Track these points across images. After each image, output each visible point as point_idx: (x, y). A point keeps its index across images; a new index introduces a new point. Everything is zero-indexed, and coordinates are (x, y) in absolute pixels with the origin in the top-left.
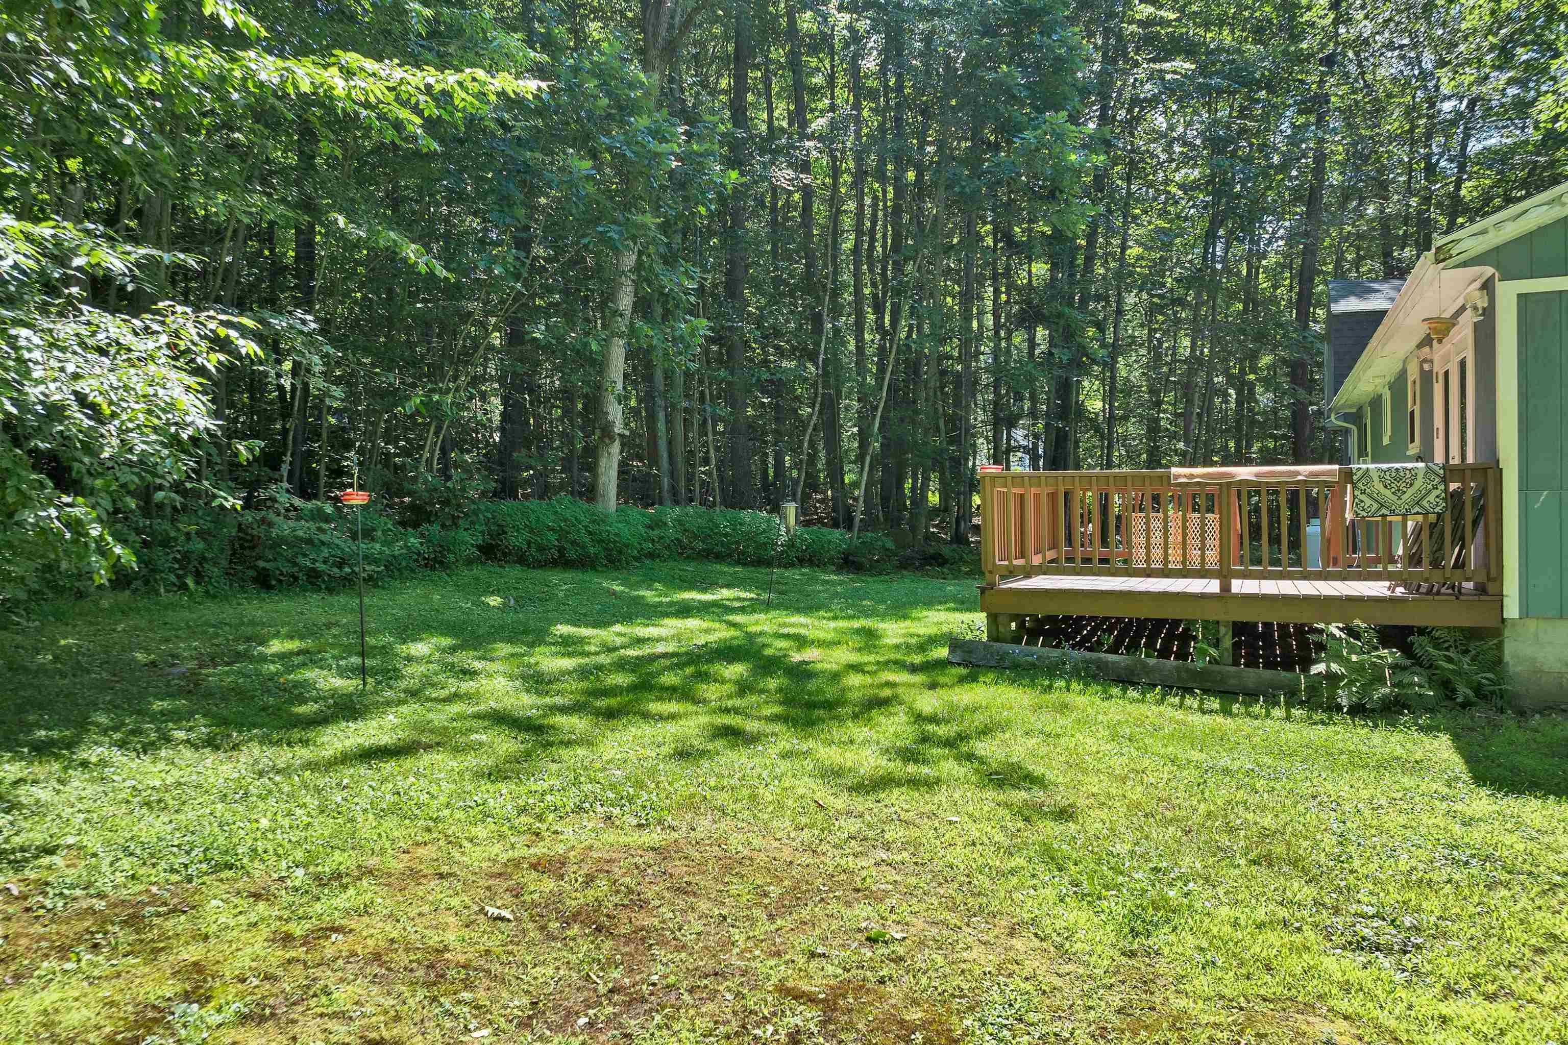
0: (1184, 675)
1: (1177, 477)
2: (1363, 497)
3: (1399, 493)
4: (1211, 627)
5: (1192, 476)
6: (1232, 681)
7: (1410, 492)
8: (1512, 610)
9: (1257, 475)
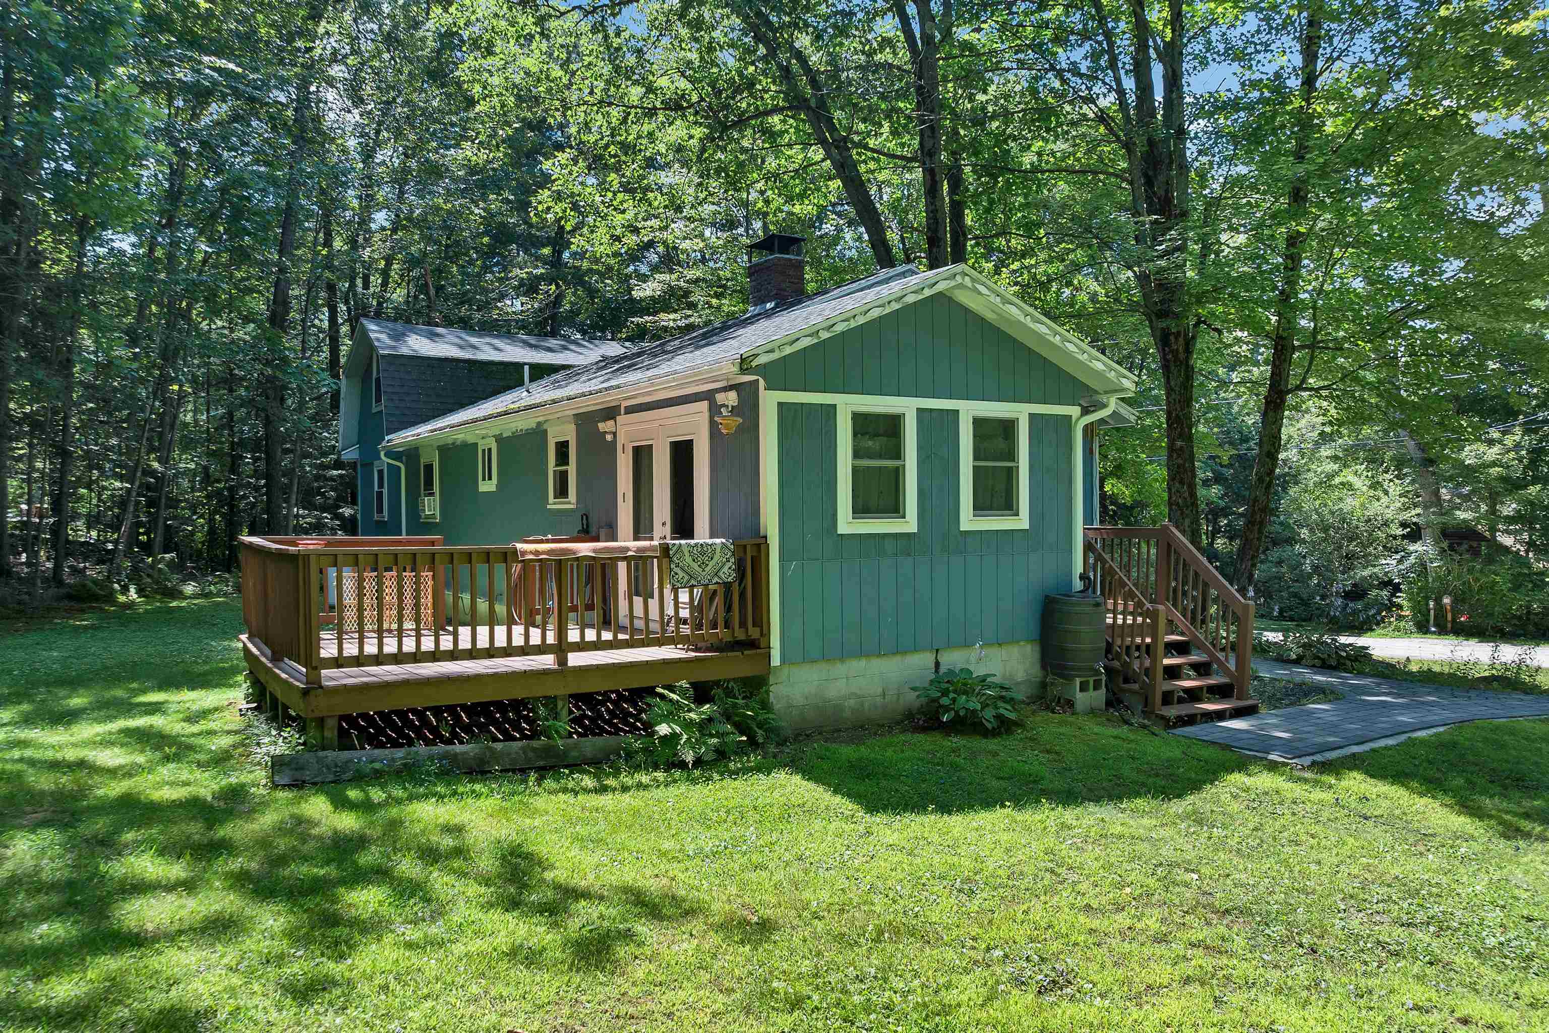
0: (531, 754)
1: (524, 553)
2: (677, 570)
3: (703, 565)
4: (550, 702)
5: (537, 553)
6: (574, 754)
7: (711, 564)
8: (776, 661)
9: (595, 551)
